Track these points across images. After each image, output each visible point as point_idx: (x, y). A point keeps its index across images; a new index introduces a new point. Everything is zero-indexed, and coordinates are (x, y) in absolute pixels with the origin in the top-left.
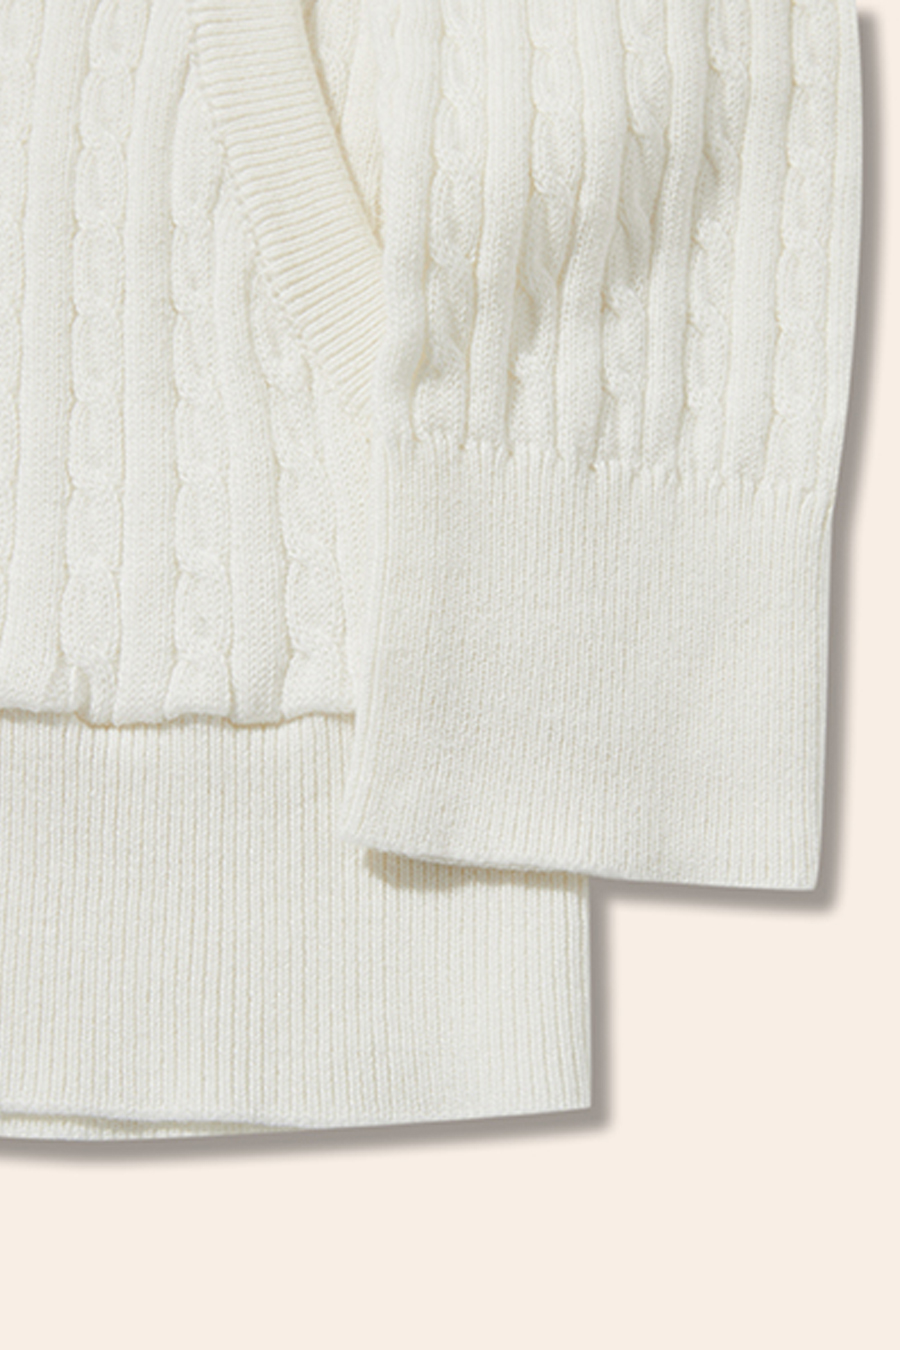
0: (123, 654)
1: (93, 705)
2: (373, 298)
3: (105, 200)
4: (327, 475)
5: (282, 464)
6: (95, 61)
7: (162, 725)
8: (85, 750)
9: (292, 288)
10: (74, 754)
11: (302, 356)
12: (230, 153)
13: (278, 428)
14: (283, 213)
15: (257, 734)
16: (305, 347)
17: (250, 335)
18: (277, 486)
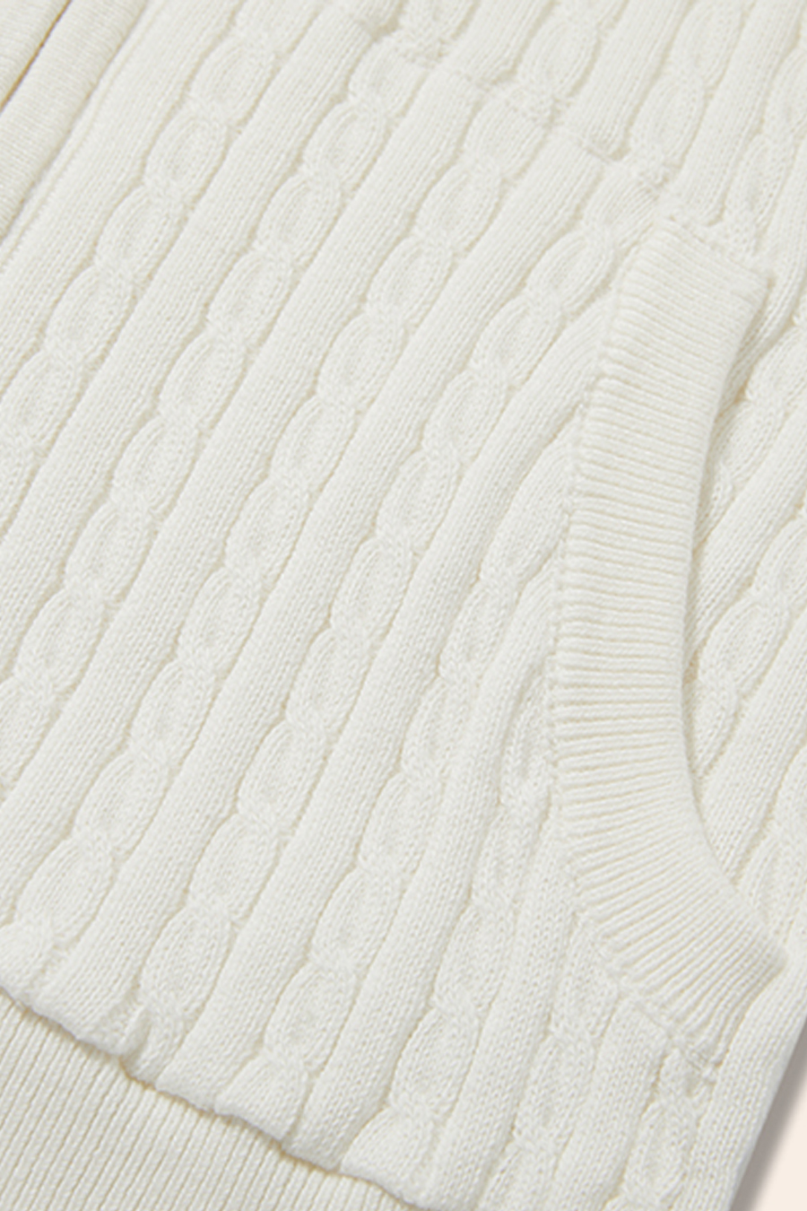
0: (203, 1017)
1: (144, 1056)
2: (651, 759)
3: (415, 517)
4: (514, 934)
5: (473, 896)
6: (476, 361)
7: (207, 1113)
8: (111, 1101)
9: (571, 708)
10: (97, 1100)
11: (548, 787)
12: (573, 530)
13: (487, 855)
14: (598, 622)
15: (301, 1172)
16: (555, 778)
17: (506, 736)
18: (458, 918)
